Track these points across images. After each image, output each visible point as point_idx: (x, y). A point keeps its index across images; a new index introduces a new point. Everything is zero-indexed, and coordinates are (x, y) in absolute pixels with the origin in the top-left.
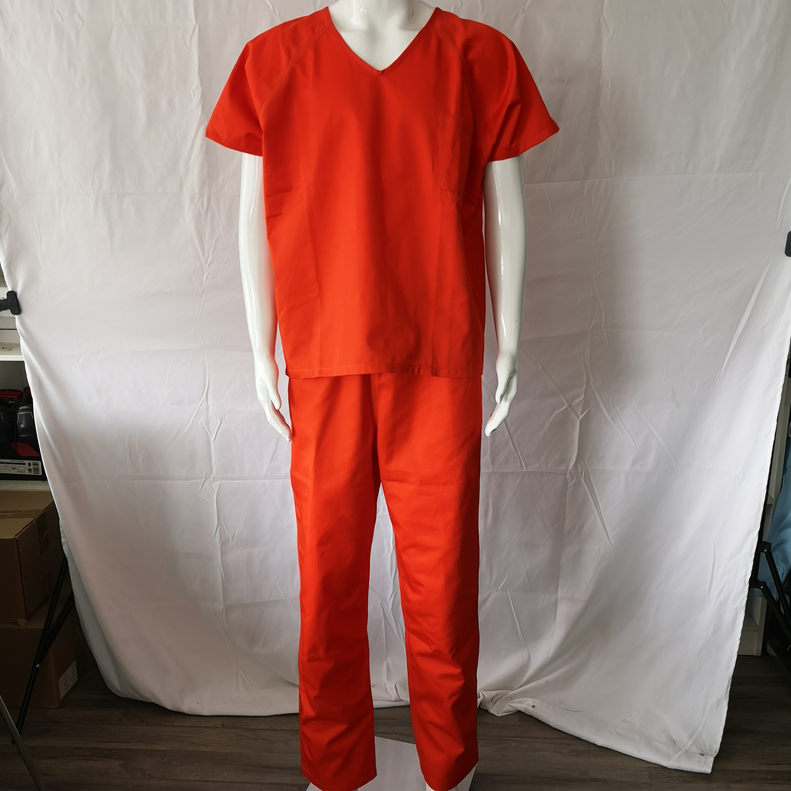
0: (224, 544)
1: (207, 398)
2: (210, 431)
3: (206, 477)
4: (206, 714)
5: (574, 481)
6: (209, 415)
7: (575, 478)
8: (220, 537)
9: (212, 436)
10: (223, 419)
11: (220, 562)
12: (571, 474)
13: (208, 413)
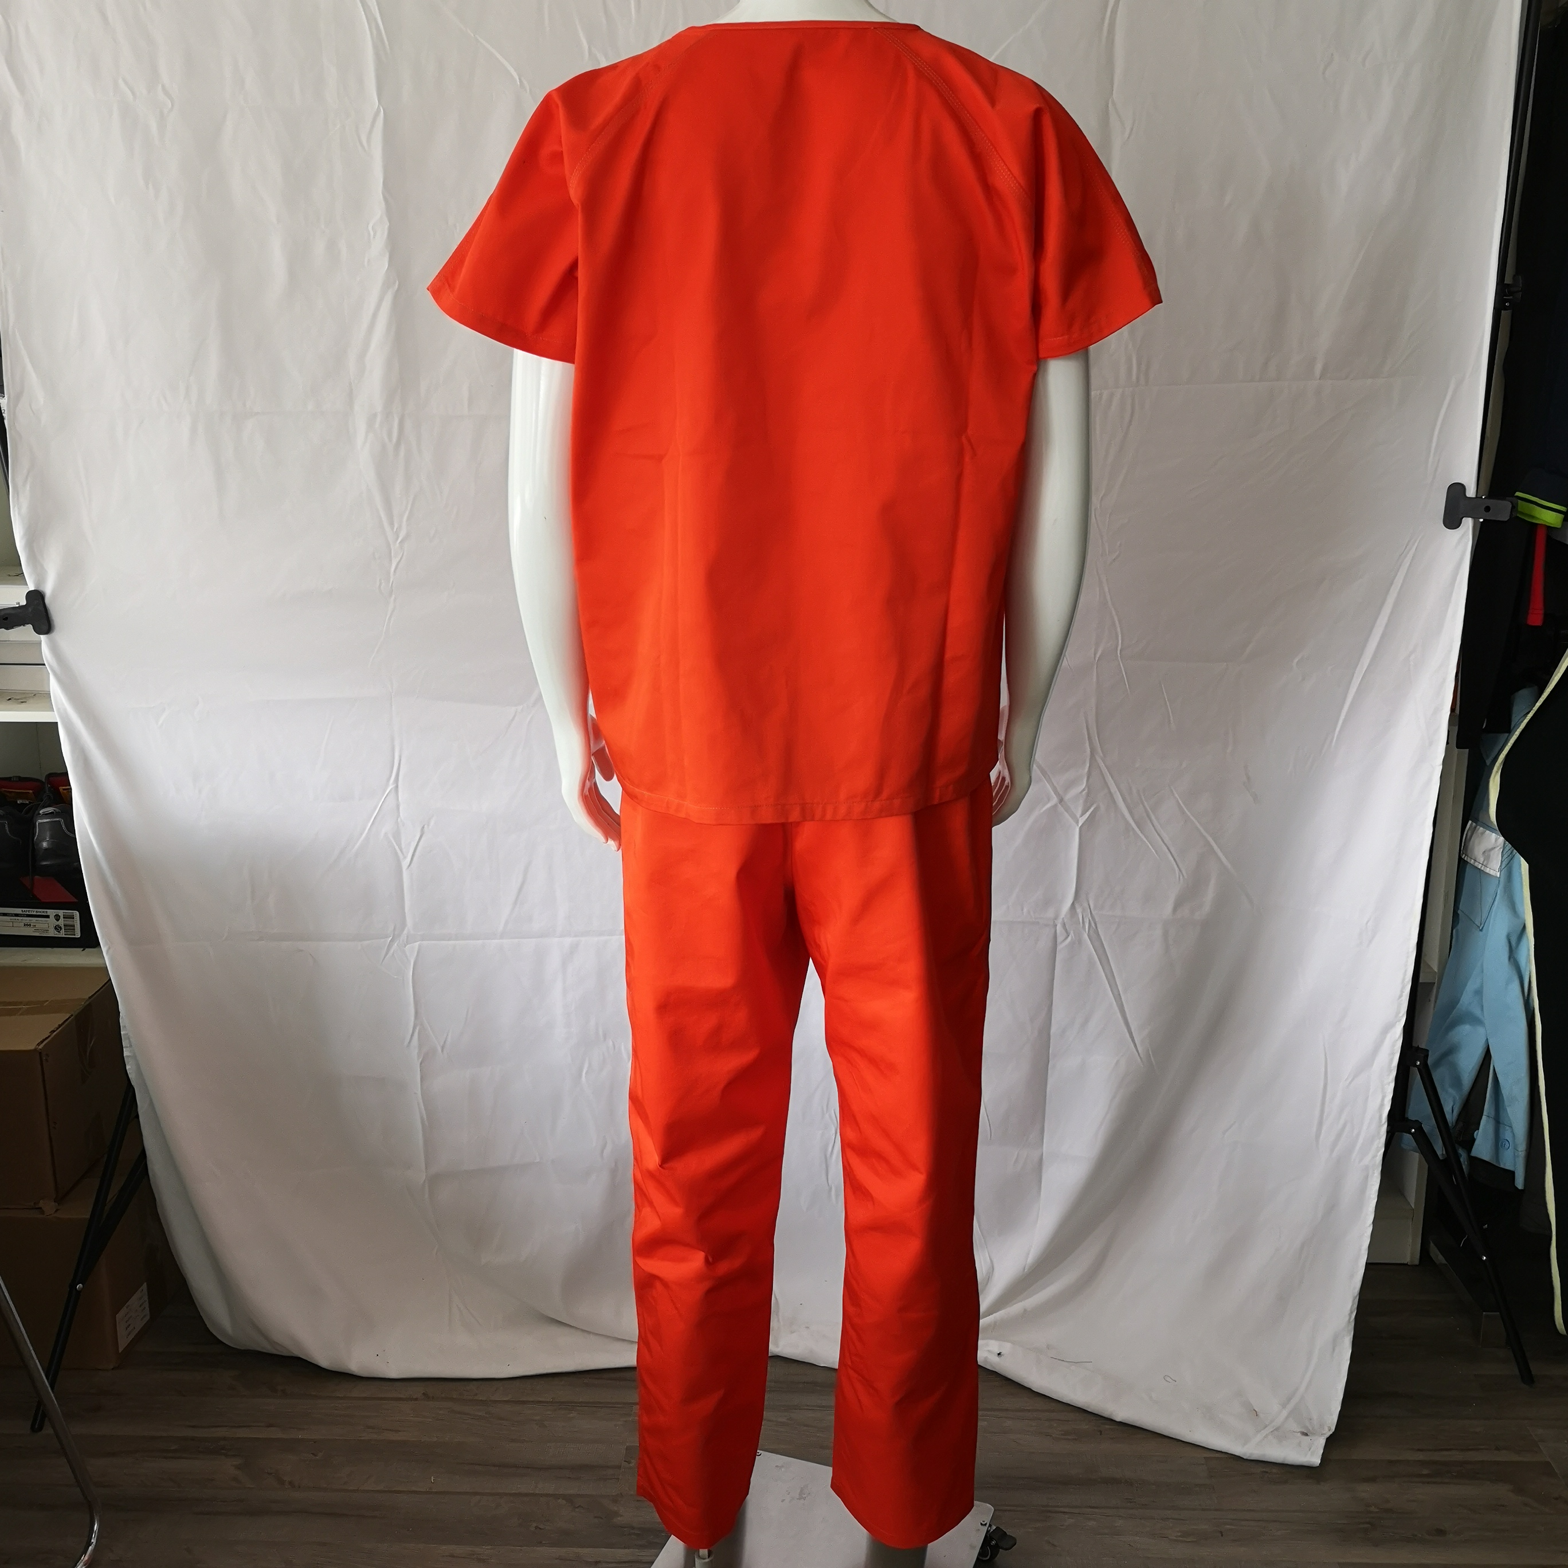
0: (427, 1058)
1: (397, 787)
2: (401, 850)
3: (394, 934)
4: (393, 1374)
5: (1069, 938)
6: (399, 820)
7: (1072, 933)
8: (420, 1046)
9: (405, 858)
10: (426, 826)
11: (419, 1092)
12: (1064, 925)
13: (399, 816)
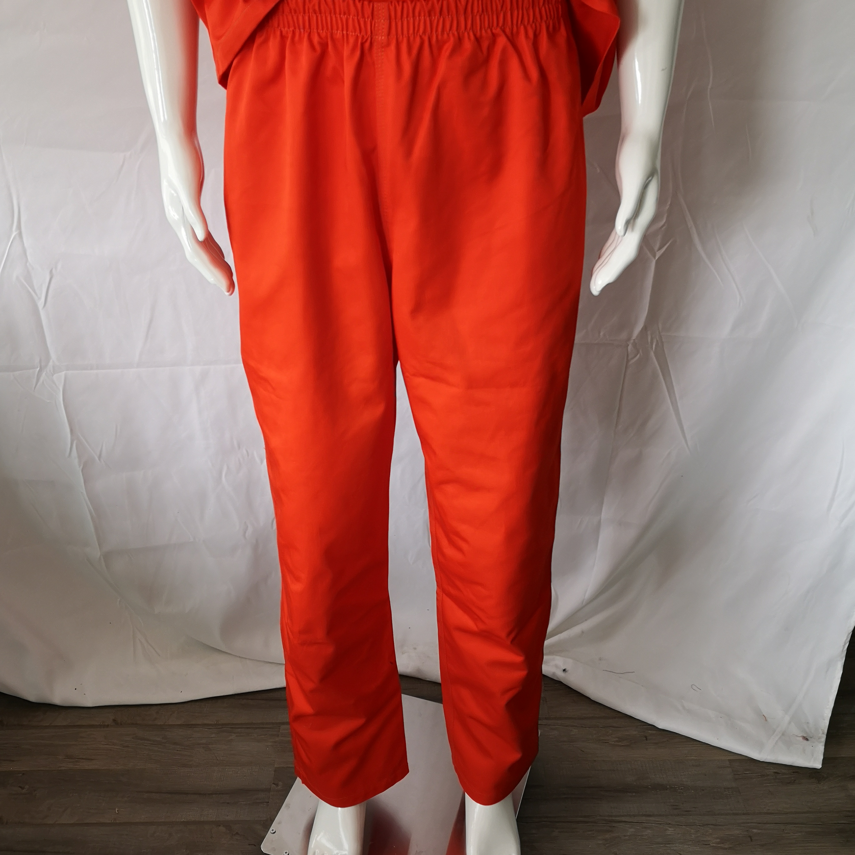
0: (86, 467)
1: (20, 234)
2: (34, 291)
3: (41, 367)
5: (638, 356)
6: (28, 264)
7: (641, 351)
8: (79, 457)
9: (39, 299)
10: (54, 270)
11: (85, 493)
12: (635, 345)
13: (27, 261)
